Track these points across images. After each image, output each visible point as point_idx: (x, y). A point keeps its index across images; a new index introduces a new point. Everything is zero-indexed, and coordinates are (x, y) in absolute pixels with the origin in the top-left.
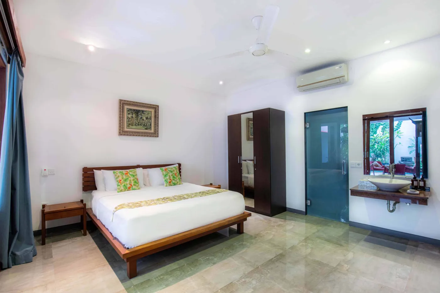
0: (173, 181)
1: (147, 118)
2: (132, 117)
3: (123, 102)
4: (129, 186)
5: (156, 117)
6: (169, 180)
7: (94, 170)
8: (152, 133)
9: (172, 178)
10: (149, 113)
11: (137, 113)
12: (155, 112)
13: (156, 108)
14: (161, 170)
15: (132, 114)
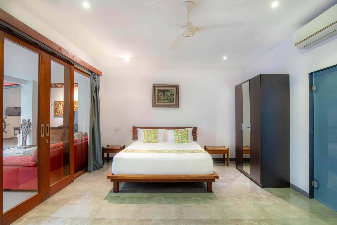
0: (181, 140)
1: (171, 95)
2: (161, 95)
3: (155, 86)
4: (149, 140)
5: (177, 93)
6: (177, 139)
7: (138, 128)
8: (174, 105)
9: (180, 138)
10: (172, 91)
11: (164, 92)
12: (176, 90)
13: (177, 87)
14: (174, 131)
15: (161, 93)
